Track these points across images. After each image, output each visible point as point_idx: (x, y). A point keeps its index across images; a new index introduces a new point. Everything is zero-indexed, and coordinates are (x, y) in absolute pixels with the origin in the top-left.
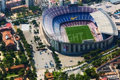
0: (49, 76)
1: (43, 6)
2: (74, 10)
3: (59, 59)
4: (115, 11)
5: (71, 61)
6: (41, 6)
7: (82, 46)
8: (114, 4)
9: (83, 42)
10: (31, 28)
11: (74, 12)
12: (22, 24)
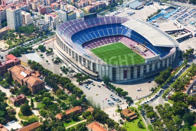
0: (129, 113)
1: (42, 24)
2: (93, 24)
3: (122, 90)
4: (147, 18)
5: (138, 91)
6: (39, 24)
7: (145, 67)
8: (136, 9)
9: (146, 62)
10: (43, 58)
11: (94, 26)
12: (23, 54)
